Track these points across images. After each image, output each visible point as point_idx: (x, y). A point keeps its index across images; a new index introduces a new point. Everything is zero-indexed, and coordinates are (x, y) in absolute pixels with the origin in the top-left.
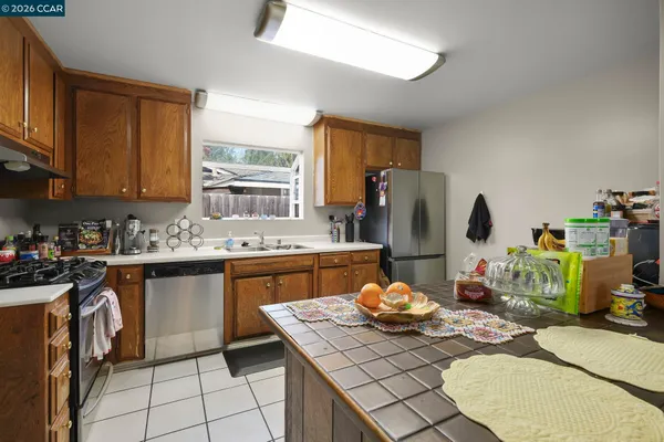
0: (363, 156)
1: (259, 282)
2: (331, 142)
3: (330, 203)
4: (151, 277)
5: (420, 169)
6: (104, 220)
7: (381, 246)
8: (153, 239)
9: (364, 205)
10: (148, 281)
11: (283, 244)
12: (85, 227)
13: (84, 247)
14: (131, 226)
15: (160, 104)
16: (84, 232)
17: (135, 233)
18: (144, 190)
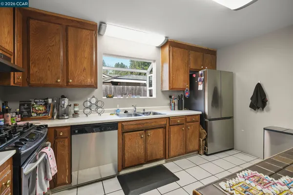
0: (188, 63)
1: (136, 134)
2: (172, 55)
3: (172, 89)
4: (75, 133)
5: (216, 69)
6: (47, 99)
7: (200, 113)
8: (76, 109)
9: (189, 89)
10: (73, 136)
11: (146, 111)
12: (36, 103)
13: (35, 115)
14: (63, 102)
15: (80, 30)
16: (35, 106)
17: (65, 106)
18: (71, 81)
